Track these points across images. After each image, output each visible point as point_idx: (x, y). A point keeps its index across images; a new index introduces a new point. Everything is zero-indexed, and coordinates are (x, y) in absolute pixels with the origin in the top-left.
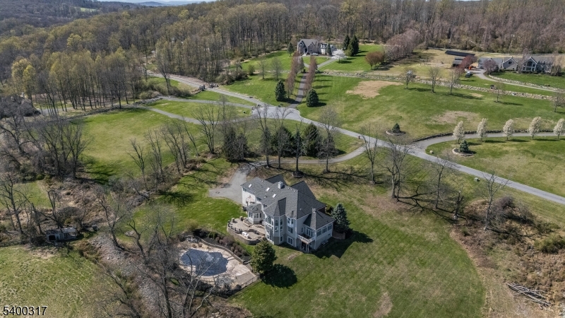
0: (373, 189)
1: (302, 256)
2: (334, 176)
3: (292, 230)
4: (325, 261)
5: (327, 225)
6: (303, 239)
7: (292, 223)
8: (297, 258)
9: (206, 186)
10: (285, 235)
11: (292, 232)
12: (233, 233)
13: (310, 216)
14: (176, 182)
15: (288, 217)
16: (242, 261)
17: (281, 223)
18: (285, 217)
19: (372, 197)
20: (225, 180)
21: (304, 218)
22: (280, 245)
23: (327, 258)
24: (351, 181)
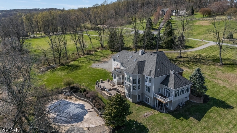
0: (221, 68)
1: (158, 114)
2: (186, 59)
3: (149, 89)
4: (183, 122)
5: (185, 87)
6: (159, 98)
7: (150, 82)
8: (153, 117)
9: (92, 62)
10: (143, 94)
11: (149, 91)
12: (99, 90)
13: (168, 77)
14: (74, 60)
15: (146, 76)
16: (100, 113)
17: (139, 82)
18: (144, 76)
19: (221, 73)
20: (105, 60)
21: (162, 78)
22: (137, 103)
23: (185, 120)
24: (200, 63)
